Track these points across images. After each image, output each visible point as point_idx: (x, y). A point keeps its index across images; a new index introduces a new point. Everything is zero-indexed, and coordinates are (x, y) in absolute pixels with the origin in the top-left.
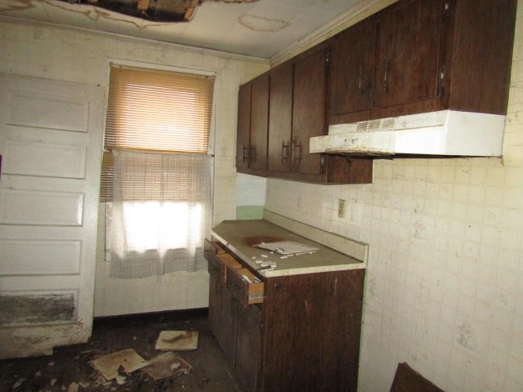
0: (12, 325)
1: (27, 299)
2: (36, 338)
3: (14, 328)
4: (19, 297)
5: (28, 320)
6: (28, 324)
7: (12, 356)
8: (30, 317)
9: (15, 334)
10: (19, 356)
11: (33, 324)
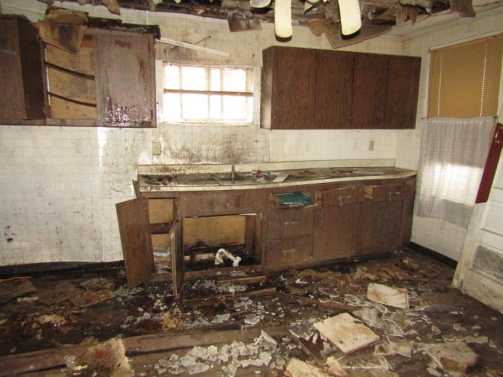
0: (483, 273)
1: (499, 256)
2: (496, 293)
3: (484, 276)
4: (493, 253)
5: (495, 275)
6: (494, 278)
7: (476, 298)
8: (497, 273)
9: (483, 281)
10: (481, 301)
11: (498, 280)
